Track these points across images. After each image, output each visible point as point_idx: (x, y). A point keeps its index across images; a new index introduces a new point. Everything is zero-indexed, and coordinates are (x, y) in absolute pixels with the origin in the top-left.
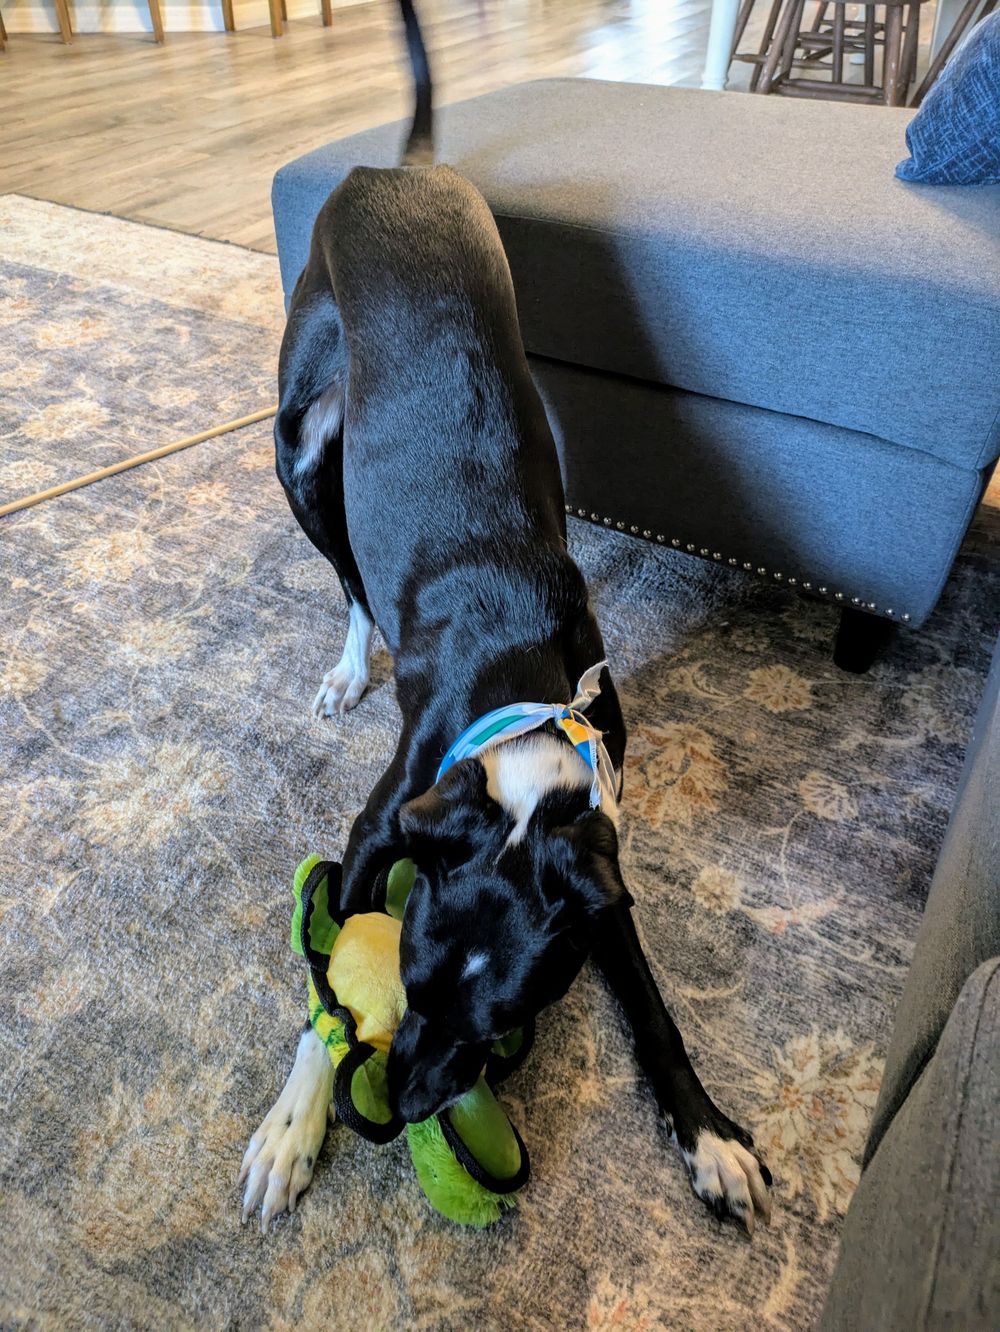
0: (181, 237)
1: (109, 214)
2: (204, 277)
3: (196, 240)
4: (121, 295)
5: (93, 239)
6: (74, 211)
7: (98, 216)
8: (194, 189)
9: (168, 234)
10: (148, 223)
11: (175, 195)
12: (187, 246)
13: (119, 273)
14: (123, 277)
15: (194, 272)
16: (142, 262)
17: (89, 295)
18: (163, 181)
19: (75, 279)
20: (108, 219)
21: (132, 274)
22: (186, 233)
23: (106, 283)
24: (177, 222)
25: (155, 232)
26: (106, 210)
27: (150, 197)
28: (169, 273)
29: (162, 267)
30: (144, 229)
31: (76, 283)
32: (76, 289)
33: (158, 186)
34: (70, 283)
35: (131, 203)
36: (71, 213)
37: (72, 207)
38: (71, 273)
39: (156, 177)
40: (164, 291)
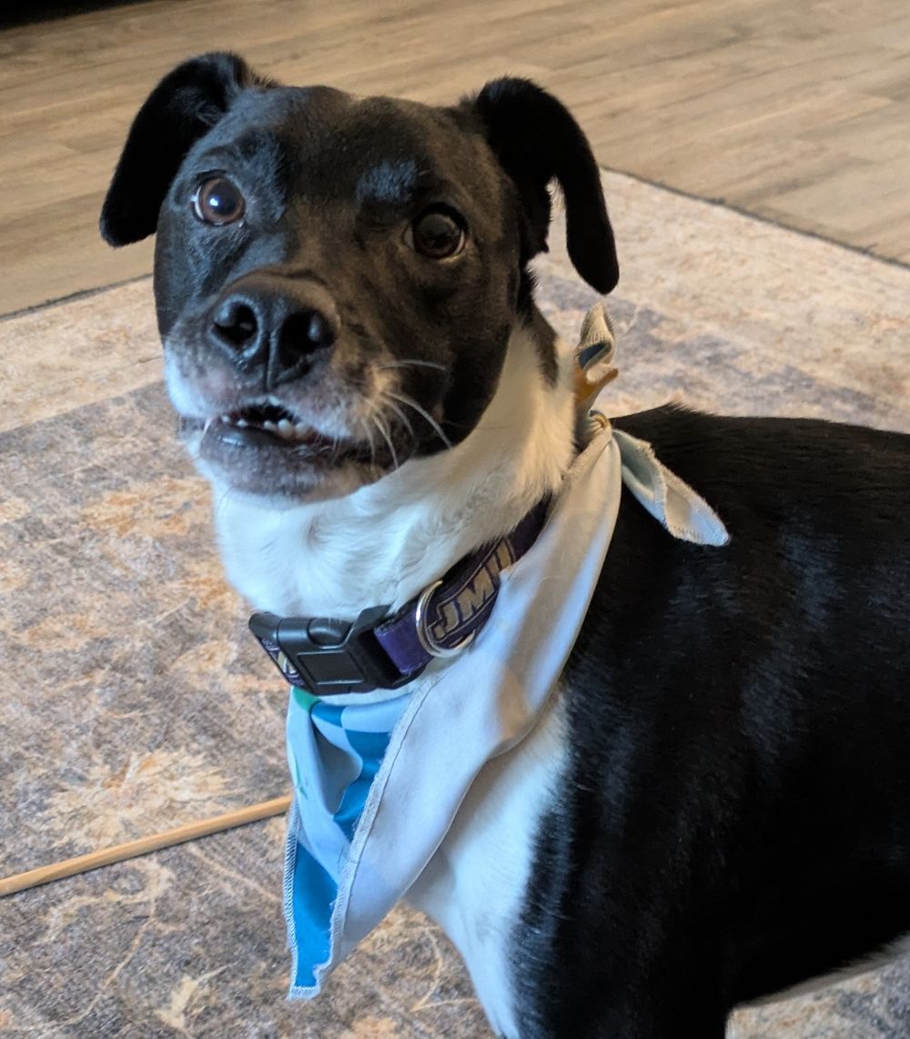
0: (838, 252)
1: (719, 202)
2: (875, 331)
3: (864, 259)
4: (737, 354)
5: (693, 247)
6: (664, 193)
7: (702, 206)
8: (863, 163)
9: (817, 245)
10: (785, 223)
11: (829, 173)
12: (848, 270)
13: (734, 313)
14: (739, 320)
15: (860, 321)
16: (772, 294)
17: (684, 350)
18: (811, 146)
19: (662, 318)
20: (719, 211)
21: (756, 315)
22: (846, 246)
23: (712, 328)
24: (833, 223)
25: (796, 240)
26: (718, 195)
27: (788, 173)
28: (818, 319)
29: (805, 306)
30: (776, 233)
31: (664, 324)
32: (663, 337)
33: (803, 155)
34: (655, 325)
35: (755, 183)
36: (660, 196)
37: (661, 186)
38: (658, 308)
39: (799, 137)
40: (807, 353)
